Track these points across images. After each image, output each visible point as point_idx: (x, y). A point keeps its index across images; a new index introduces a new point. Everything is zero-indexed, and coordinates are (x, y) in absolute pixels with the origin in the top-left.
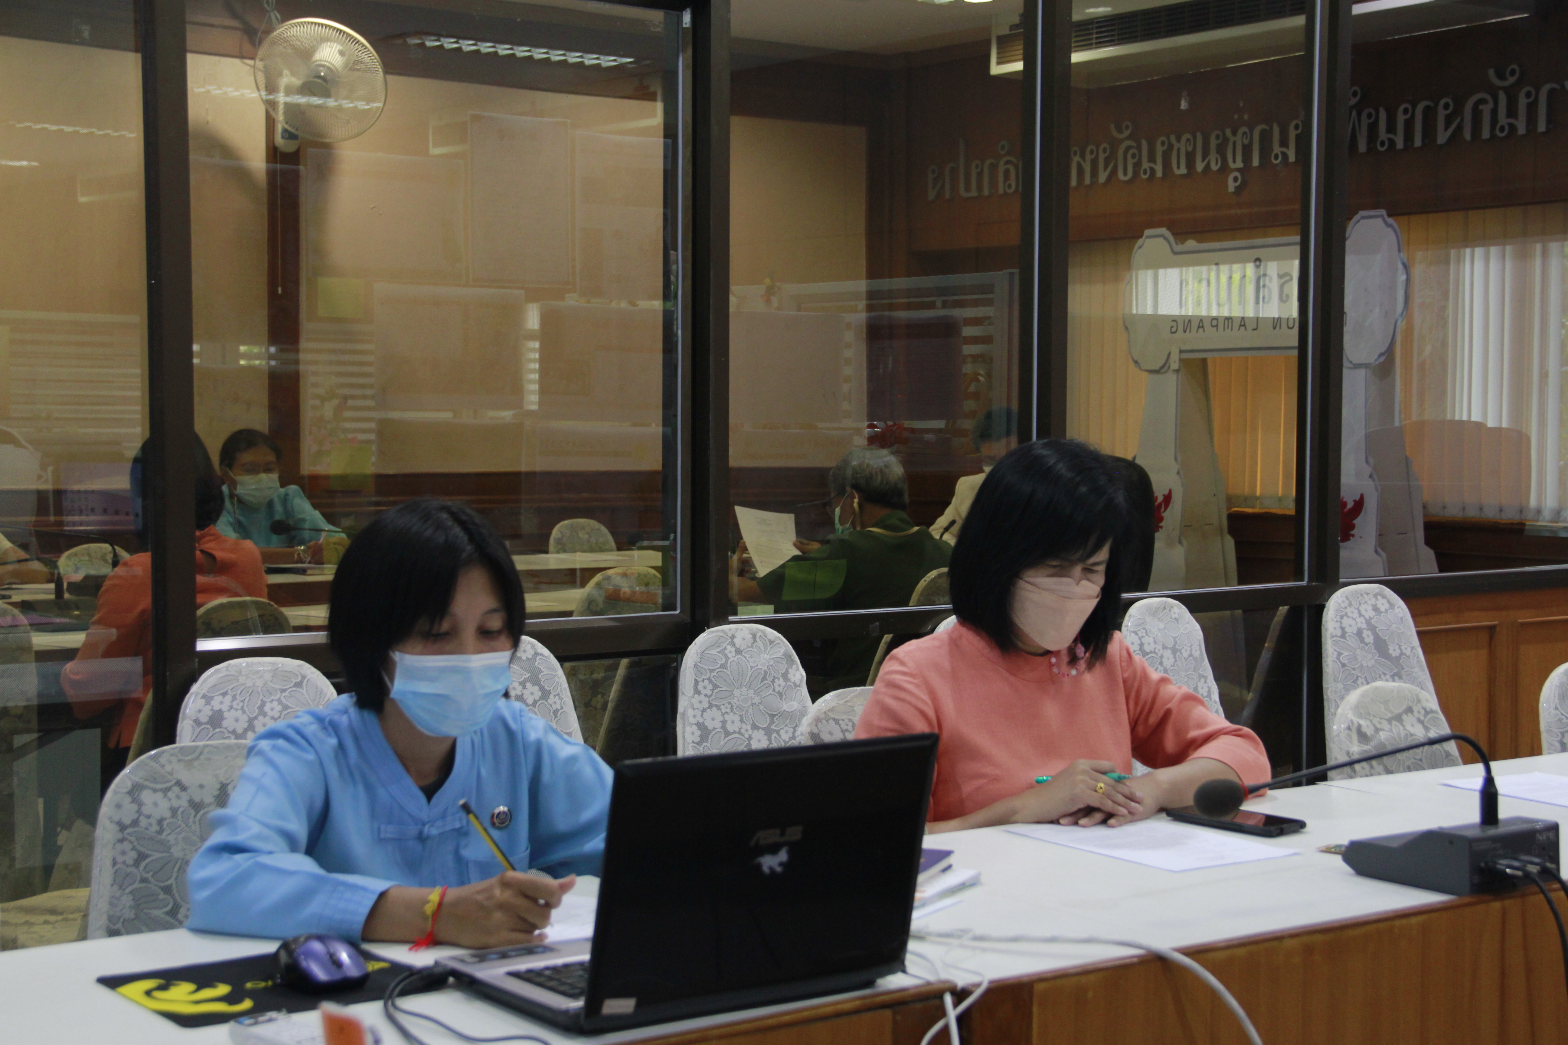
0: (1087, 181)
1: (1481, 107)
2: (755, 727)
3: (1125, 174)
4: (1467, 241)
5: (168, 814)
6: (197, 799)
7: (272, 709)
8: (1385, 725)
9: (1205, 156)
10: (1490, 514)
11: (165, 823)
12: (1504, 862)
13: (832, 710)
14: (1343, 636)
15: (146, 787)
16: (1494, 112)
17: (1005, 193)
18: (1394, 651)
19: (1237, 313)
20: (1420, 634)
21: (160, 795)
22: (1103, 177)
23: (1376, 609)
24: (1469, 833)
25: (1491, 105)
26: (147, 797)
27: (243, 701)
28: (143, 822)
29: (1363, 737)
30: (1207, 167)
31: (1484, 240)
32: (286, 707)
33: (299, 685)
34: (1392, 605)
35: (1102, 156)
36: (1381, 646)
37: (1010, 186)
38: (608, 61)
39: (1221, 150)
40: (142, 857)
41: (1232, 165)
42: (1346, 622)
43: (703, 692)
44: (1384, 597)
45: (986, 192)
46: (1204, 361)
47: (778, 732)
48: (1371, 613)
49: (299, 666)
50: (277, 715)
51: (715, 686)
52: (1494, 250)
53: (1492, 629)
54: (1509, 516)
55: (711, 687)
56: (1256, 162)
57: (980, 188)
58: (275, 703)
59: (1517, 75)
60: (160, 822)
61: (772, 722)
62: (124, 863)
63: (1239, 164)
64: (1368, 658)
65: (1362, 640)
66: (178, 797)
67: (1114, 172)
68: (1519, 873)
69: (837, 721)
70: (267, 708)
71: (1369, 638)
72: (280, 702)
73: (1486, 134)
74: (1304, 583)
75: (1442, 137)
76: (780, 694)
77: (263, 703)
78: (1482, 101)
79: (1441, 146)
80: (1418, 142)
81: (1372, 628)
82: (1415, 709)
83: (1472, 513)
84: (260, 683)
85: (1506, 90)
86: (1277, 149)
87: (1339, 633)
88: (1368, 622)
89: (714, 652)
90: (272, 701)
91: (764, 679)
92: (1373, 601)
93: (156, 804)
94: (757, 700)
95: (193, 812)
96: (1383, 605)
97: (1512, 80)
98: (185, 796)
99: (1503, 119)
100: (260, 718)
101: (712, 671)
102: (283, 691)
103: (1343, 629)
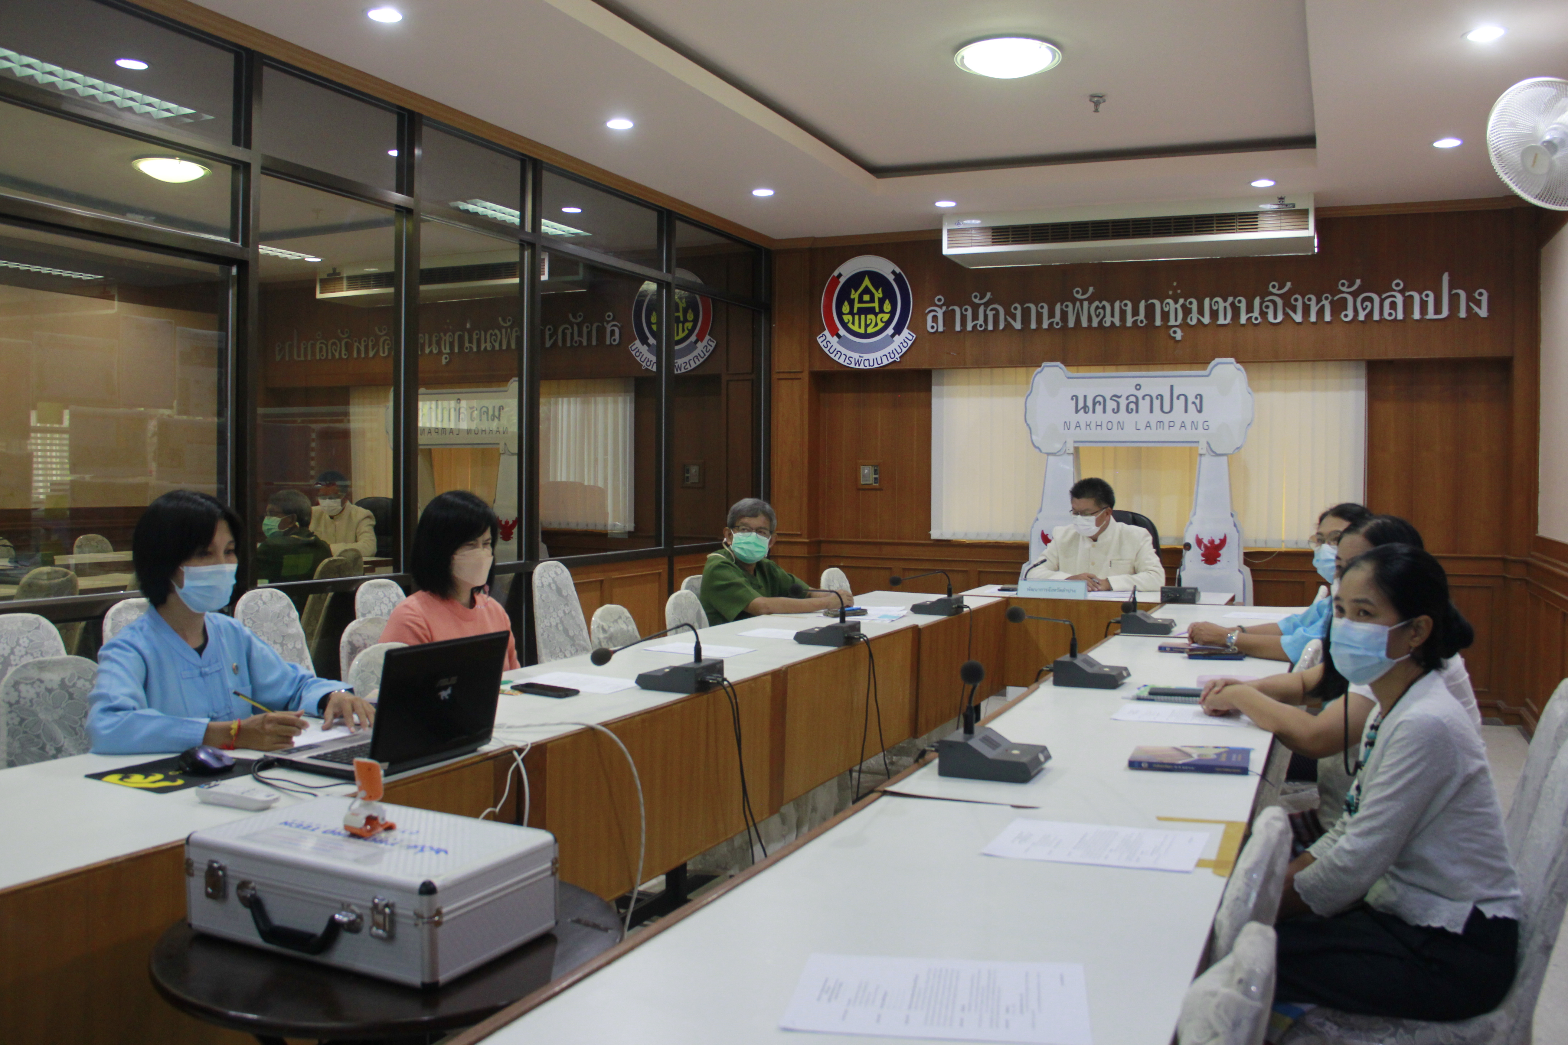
0: (363, 355)
1: (566, 331)
2: (275, 642)
3: (384, 353)
4: (559, 394)
5: (35, 696)
6: (49, 687)
7: (24, 642)
8: (612, 625)
9: (430, 345)
10: (573, 526)
11: (34, 701)
12: (709, 677)
13: (357, 629)
14: (543, 586)
15: (22, 683)
16: (572, 334)
17: (320, 359)
18: (564, 593)
19: (446, 426)
20: (576, 585)
21: (29, 687)
22: (371, 354)
23: (556, 573)
24: (691, 666)
25: (570, 330)
26: (23, 688)
27: (7, 638)
28: (22, 701)
29: (604, 631)
30: (431, 351)
31: (568, 394)
32: (31, 641)
33: (38, 628)
34: (563, 571)
35: (370, 344)
36: (559, 591)
37: (323, 356)
38: (86, 277)
39: (438, 343)
40: (22, 720)
41: (444, 351)
42: (543, 579)
43: (248, 625)
44: (559, 567)
45: (309, 358)
46: (430, 450)
47: (286, 645)
48: (554, 575)
49: (36, 619)
50: (27, 645)
51: (254, 622)
52: (572, 400)
53: (602, 582)
54: (600, 528)
55: (251, 622)
56: (456, 350)
57: (306, 355)
58: (25, 639)
59: (581, 318)
60: (31, 701)
61: (283, 640)
62: (13, 724)
63: (448, 351)
64: (554, 597)
65: (551, 588)
66: (39, 687)
67: (378, 351)
68: (715, 682)
69: (360, 635)
70: (21, 642)
71: (554, 587)
72: (28, 638)
73: (569, 344)
74: (523, 561)
75: (548, 344)
76: (287, 625)
77: (18, 639)
78: (567, 328)
81: (555, 582)
82: (622, 617)
83: (564, 526)
84: (15, 628)
85: (578, 324)
86: (467, 345)
87: (541, 585)
88: (553, 579)
89: (252, 604)
90: (23, 638)
91: (278, 617)
92: (554, 569)
93: (28, 691)
94: (275, 628)
95: (48, 694)
96: (559, 571)
97: (579, 320)
98: (43, 686)
99: (576, 338)
100: (18, 647)
101: (252, 614)
102: (29, 632)
103: (542, 583)
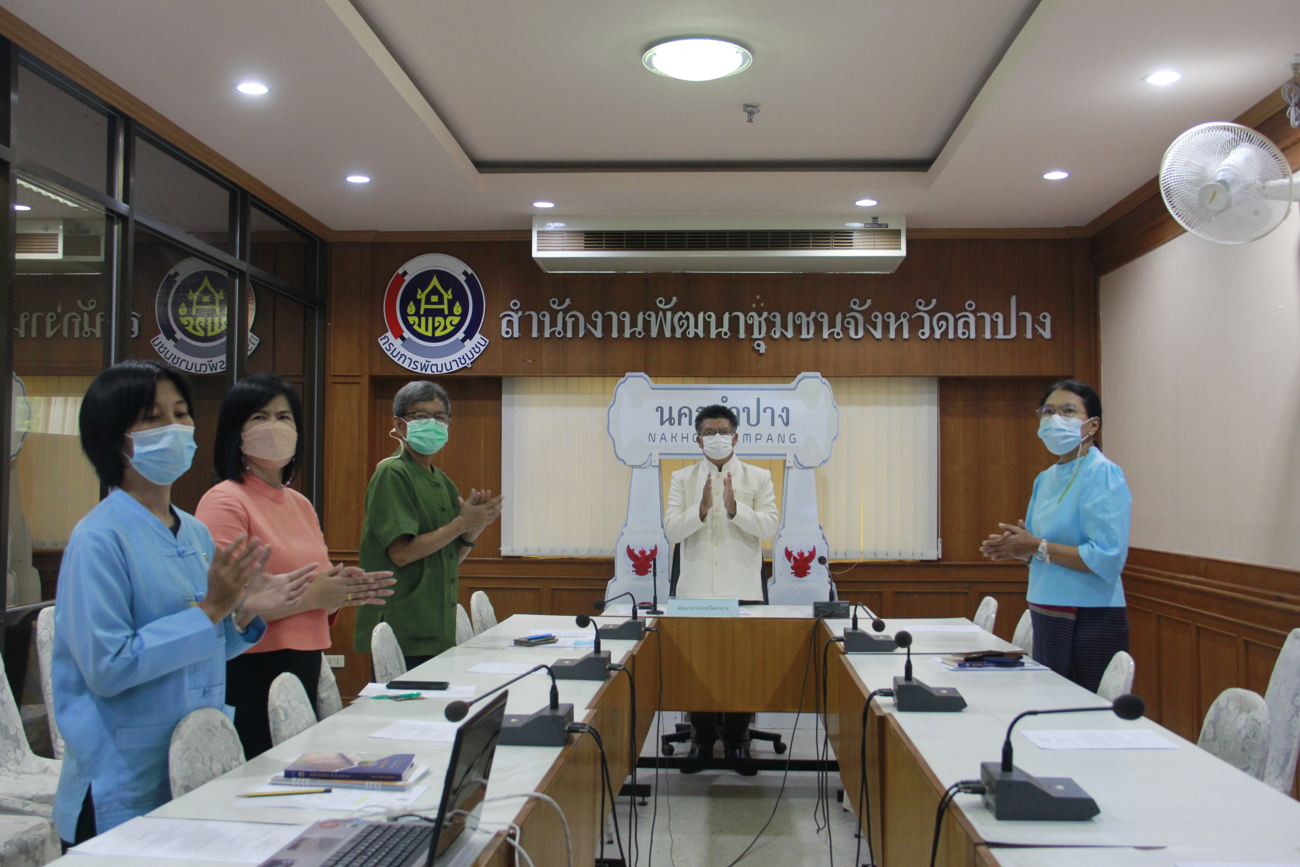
1: (73, 320)
16: (81, 324)
25: (79, 319)
59: (94, 306)
73: (77, 335)
75: (49, 333)
78: (74, 317)
79: (50, 339)
80: (34, 334)
85: (88, 312)
97: (91, 308)
99: (87, 328)
